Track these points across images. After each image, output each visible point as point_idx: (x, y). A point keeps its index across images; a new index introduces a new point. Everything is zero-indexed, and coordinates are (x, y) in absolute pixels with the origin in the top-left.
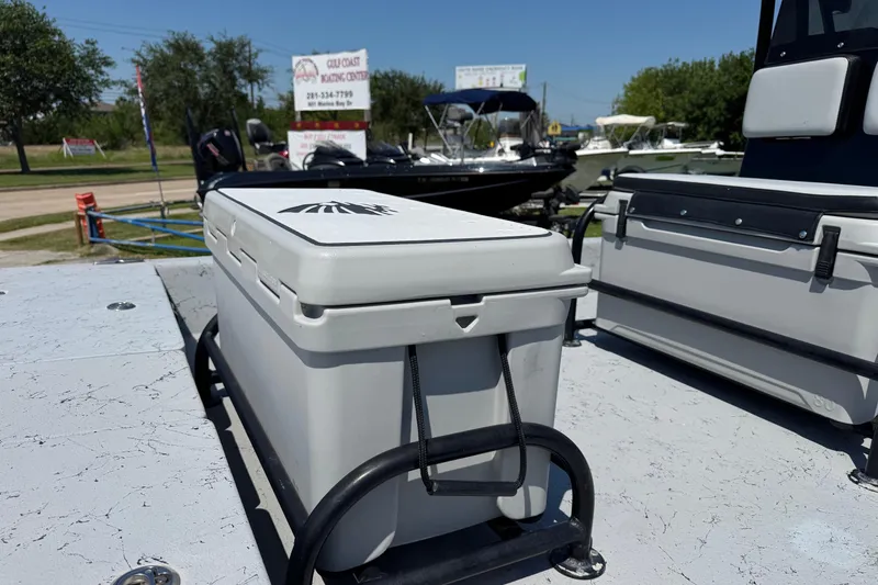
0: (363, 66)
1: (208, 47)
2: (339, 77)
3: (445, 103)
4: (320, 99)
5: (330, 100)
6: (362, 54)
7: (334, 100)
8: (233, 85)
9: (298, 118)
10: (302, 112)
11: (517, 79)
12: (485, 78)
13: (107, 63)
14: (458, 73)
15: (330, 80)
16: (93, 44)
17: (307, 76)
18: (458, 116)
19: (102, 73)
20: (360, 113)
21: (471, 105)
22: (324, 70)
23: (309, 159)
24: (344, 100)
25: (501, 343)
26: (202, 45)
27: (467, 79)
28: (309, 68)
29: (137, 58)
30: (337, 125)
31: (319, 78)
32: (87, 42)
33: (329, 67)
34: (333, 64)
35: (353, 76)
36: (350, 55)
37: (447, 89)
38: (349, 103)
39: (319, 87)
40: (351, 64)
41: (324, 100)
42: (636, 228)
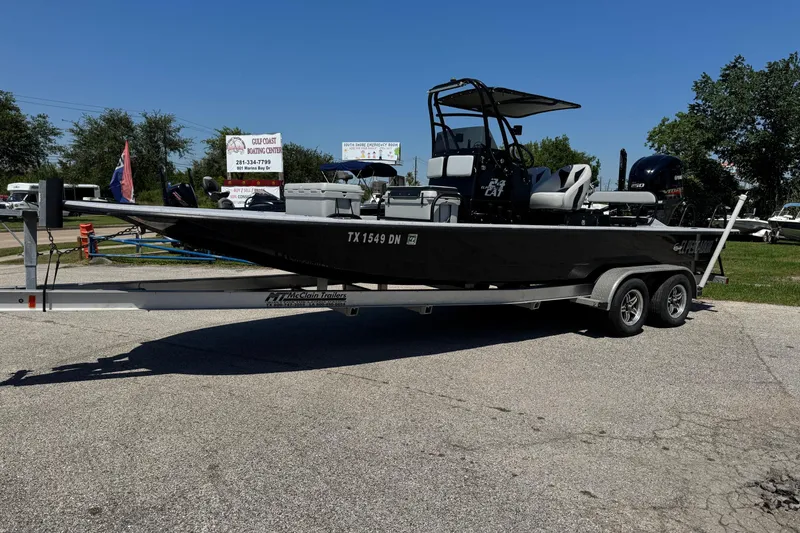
0: (279, 144)
1: (138, 121)
2: (261, 151)
3: (335, 170)
4: (246, 165)
5: (254, 165)
6: (278, 136)
7: (256, 165)
8: (158, 152)
9: (229, 177)
10: (232, 173)
11: (394, 153)
12: (367, 151)
13: (54, 132)
14: (344, 148)
15: (253, 152)
16: (44, 118)
17: (237, 149)
18: (344, 176)
19: (50, 141)
20: (275, 174)
21: (352, 171)
22: (249, 145)
23: (249, 201)
24: (264, 165)
25: (350, 200)
26: (133, 119)
27: (351, 152)
28: (238, 143)
29: (75, 128)
30: (259, 183)
31: (246, 150)
32: (40, 116)
33: (254, 144)
34: (255, 142)
35: (271, 151)
36: (270, 137)
37: (336, 160)
38: (269, 168)
39: (245, 156)
40: (269, 142)
41: (249, 166)
42: (392, 200)
